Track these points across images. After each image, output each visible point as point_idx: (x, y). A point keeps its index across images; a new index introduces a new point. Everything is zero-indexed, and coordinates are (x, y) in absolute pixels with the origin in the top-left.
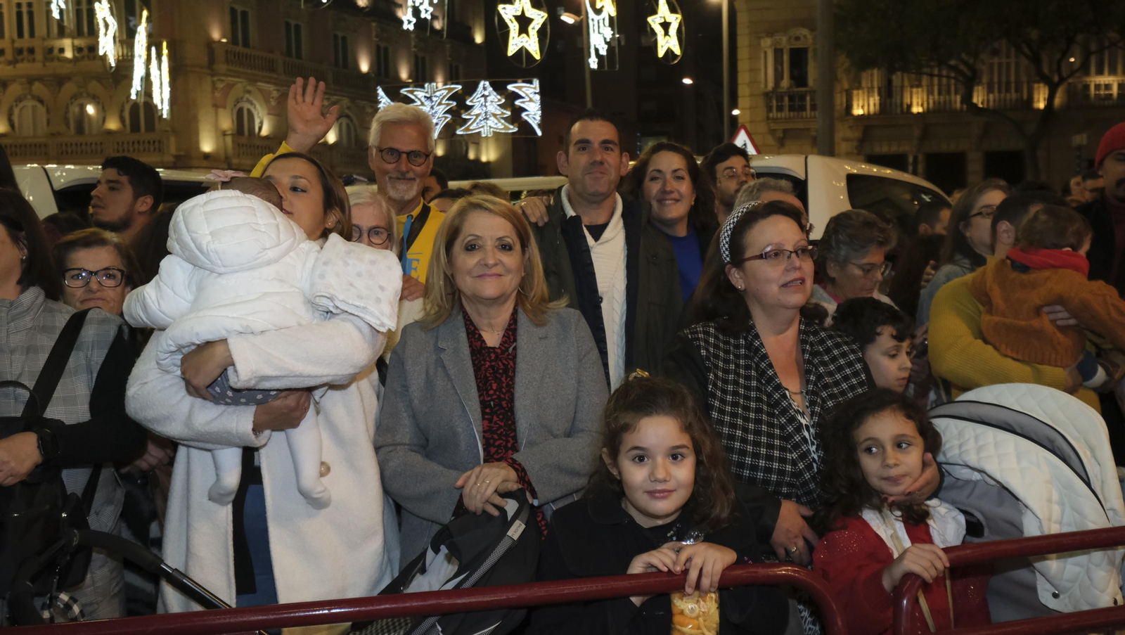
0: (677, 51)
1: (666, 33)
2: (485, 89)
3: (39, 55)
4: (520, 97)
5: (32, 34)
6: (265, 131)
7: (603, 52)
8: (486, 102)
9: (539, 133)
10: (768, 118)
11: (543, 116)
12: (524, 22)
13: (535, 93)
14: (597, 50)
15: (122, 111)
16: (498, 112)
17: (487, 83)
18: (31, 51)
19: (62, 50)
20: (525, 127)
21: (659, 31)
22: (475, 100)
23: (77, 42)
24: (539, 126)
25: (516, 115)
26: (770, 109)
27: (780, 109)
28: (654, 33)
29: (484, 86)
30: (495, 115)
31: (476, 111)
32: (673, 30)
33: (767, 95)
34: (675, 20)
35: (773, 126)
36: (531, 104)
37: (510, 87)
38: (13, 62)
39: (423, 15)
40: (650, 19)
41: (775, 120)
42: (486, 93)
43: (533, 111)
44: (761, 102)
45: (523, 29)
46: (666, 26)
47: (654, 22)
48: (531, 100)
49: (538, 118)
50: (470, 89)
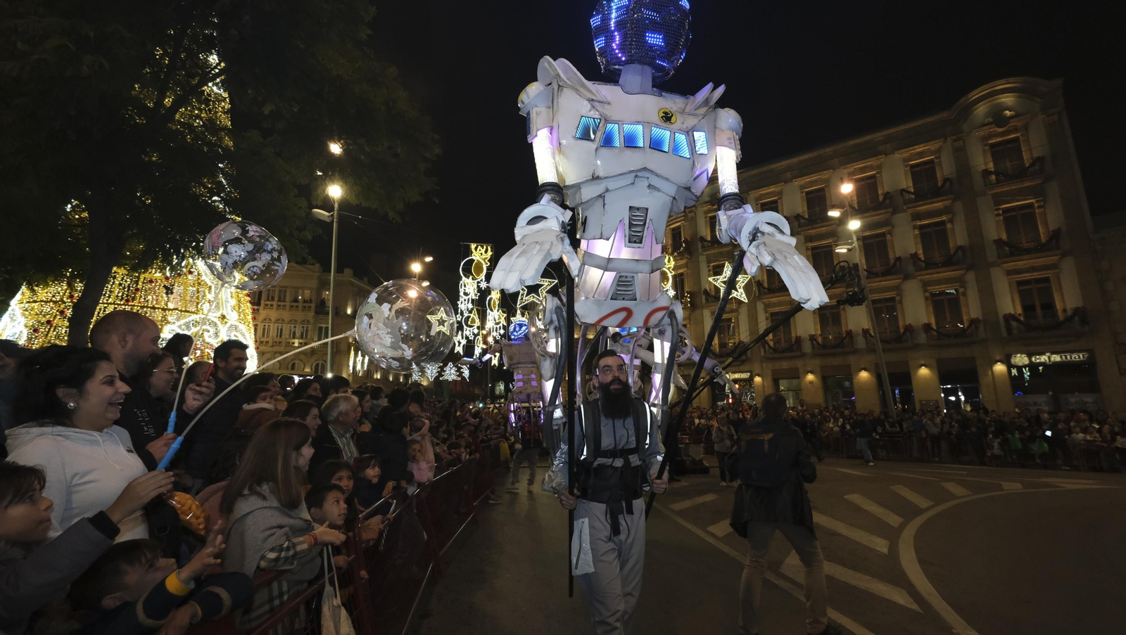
3: (284, 344)
5: (281, 336)
6: (360, 375)
9: (468, 381)
12: (460, 343)
15: (312, 366)
16: (455, 373)
18: (280, 343)
19: (294, 343)
20: (463, 378)
22: (447, 369)
23: (301, 341)
24: (468, 378)
25: (461, 374)
29: (450, 364)
30: (453, 374)
31: (447, 372)
37: (459, 365)
38: (272, 346)
42: (450, 367)
43: (466, 373)
45: (459, 345)
50: (445, 365)
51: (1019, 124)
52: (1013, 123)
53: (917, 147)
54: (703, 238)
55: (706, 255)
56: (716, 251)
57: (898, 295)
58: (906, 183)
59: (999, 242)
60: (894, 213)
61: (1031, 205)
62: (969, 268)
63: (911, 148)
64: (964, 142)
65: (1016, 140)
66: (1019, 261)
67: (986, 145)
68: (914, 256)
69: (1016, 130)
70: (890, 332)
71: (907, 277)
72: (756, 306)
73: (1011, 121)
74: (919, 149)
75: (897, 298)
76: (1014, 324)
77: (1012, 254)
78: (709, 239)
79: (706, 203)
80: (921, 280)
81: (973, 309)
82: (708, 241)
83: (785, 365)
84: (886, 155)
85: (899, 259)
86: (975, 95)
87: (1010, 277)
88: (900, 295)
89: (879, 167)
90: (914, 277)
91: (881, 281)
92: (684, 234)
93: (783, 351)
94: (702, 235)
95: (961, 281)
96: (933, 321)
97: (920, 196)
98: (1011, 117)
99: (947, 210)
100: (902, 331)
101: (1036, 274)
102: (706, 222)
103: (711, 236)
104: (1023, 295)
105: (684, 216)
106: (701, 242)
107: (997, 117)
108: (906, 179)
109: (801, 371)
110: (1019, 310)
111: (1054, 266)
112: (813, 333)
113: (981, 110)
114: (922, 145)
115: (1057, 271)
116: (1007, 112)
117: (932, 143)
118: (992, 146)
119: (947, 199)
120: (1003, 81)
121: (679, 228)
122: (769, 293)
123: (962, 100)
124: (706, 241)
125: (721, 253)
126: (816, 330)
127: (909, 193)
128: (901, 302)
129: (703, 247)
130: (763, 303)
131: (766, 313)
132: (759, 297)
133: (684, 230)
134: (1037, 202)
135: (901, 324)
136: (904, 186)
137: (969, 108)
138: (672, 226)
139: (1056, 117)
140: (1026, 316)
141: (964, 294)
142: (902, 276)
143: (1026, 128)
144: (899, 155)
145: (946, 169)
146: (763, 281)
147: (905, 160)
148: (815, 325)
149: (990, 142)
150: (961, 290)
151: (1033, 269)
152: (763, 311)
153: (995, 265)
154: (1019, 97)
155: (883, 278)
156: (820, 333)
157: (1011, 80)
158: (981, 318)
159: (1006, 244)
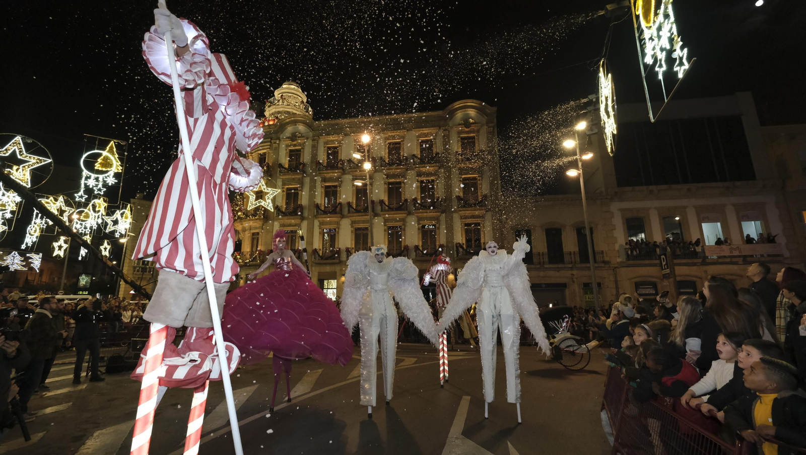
0: (108, 255)
1: (105, 251)
2: (15, 254)
4: (31, 258)
7: (84, 256)
8: (14, 259)
9: (38, 271)
10: (133, 274)
11: (40, 266)
13: (40, 258)
14: (82, 255)
16: (19, 263)
17: (16, 253)
21: (103, 250)
22: (8, 258)
24: (38, 269)
25: (28, 265)
26: (135, 271)
27: (138, 271)
28: (101, 250)
30: (17, 264)
31: (8, 261)
32: (107, 250)
33: (134, 268)
34: (109, 247)
35: (135, 276)
36: (37, 262)
37: (28, 255)
39: (29, 245)
40: (101, 247)
41: (136, 274)
42: (15, 256)
43: (36, 264)
44: (132, 269)
46: (105, 249)
47: (102, 248)
48: (37, 260)
49: (39, 266)
50: (7, 254)
51: (476, 128)
52: (473, 127)
53: (424, 129)
54: (282, 165)
55: (282, 179)
56: (290, 177)
57: (403, 225)
58: (417, 152)
59: (458, 198)
60: (407, 170)
61: (475, 179)
62: (443, 212)
63: (421, 129)
64: (449, 133)
65: (474, 138)
66: (467, 211)
67: (459, 137)
68: (415, 200)
69: (473, 132)
70: (396, 250)
71: (409, 214)
72: (314, 223)
73: (472, 125)
74: (426, 131)
75: (403, 227)
76: (461, 250)
77: (464, 207)
78: (287, 166)
79: (288, 138)
80: (417, 217)
81: (442, 239)
82: (285, 168)
83: (328, 269)
84: (408, 130)
85: (406, 200)
86: (457, 105)
87: (462, 220)
88: (404, 225)
89: (403, 137)
90: (413, 214)
91: (394, 214)
92: (268, 160)
93: (327, 259)
94: (281, 162)
95: (437, 219)
96: (421, 244)
97: (422, 161)
98: (472, 123)
99: (435, 174)
100: (403, 249)
101: (474, 220)
102: (286, 153)
103: (289, 165)
104: (467, 232)
105: (270, 145)
106: (280, 168)
107: (466, 123)
108: (417, 148)
109: (338, 274)
110: (464, 242)
111: (483, 217)
112: (350, 247)
113: (459, 115)
114: (427, 129)
115: (483, 219)
116: (471, 120)
117: (432, 128)
118: (462, 139)
119: (436, 166)
120: (471, 100)
121: (265, 154)
122: (324, 214)
123: (450, 106)
124: (283, 167)
125: (294, 179)
126: (352, 244)
127: (417, 157)
128: (404, 230)
129: (280, 172)
130: (319, 221)
131: (320, 229)
132: (316, 217)
133: (268, 156)
134: (479, 176)
135: (403, 245)
136: (415, 153)
137: (452, 113)
138: (260, 152)
139: (492, 129)
140: (467, 247)
141: (439, 228)
142: (406, 212)
143: (478, 131)
144: (414, 132)
145: (438, 148)
146: (321, 204)
147: (419, 137)
148: (352, 240)
149: (461, 136)
150: (437, 225)
151: (473, 217)
152: (318, 227)
153: (455, 211)
154: (477, 113)
155: (396, 212)
156: (354, 246)
157: (474, 101)
158: (445, 244)
159: (462, 199)
